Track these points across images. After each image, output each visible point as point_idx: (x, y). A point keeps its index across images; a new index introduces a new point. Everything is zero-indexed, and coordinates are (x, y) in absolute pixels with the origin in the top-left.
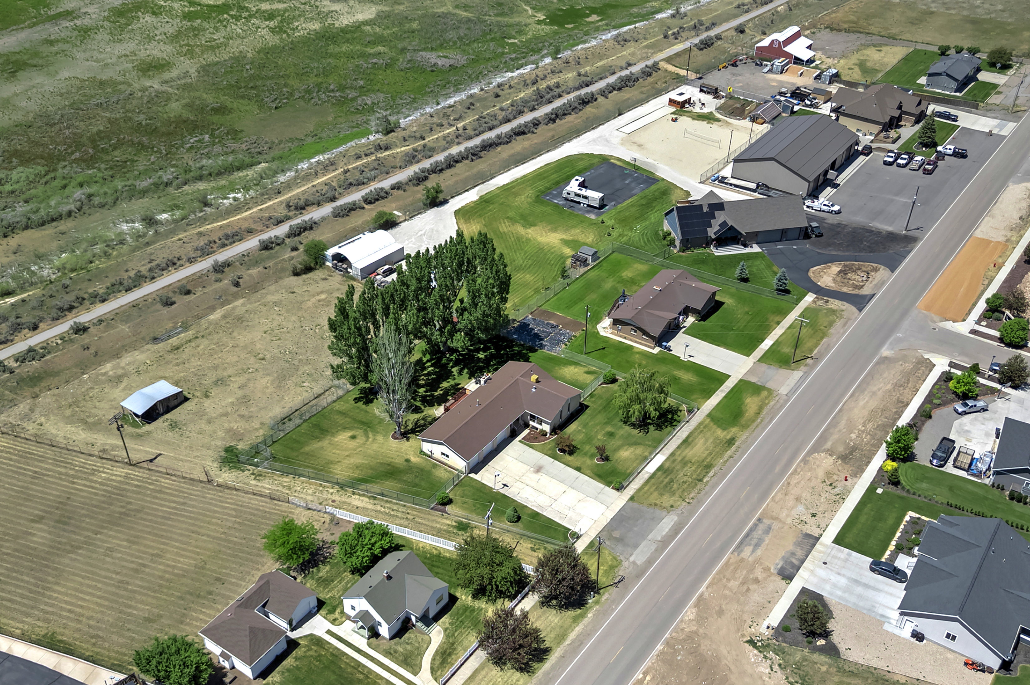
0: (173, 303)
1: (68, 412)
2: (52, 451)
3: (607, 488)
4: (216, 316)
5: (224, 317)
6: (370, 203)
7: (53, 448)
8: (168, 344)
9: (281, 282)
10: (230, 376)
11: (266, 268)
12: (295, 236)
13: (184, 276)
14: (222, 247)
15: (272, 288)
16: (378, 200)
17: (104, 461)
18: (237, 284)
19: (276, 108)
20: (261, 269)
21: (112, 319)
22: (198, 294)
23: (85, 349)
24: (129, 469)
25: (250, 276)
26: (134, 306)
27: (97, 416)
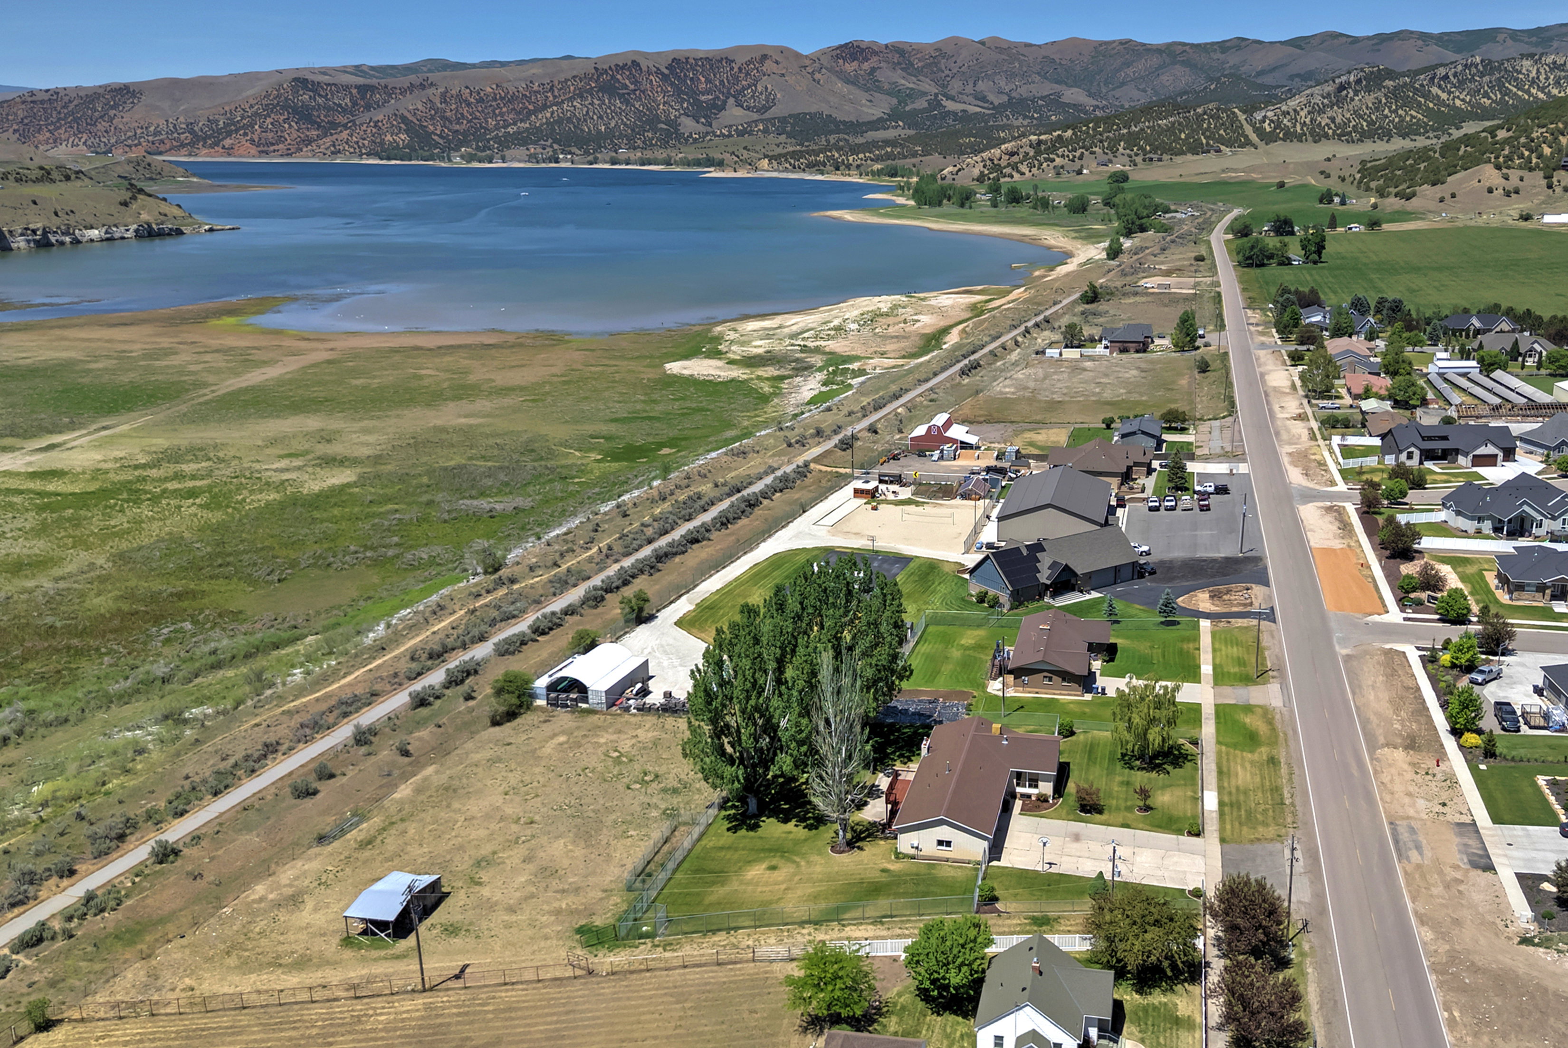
0: (315, 793)
1: (232, 961)
2: (246, 1015)
3: (1181, 837)
4: (404, 791)
5: (418, 791)
6: (543, 633)
7: (246, 1011)
8: (349, 841)
9: (477, 737)
10: (494, 853)
11: (440, 726)
12: (457, 684)
13: (308, 759)
14: (344, 717)
15: (470, 745)
16: (551, 629)
17: (366, 1000)
18: (406, 753)
19: (279, 581)
20: (431, 728)
21: (218, 832)
22: (350, 774)
23: (195, 879)
24: (425, 997)
25: (420, 739)
26: (245, 809)
27: (293, 953)
